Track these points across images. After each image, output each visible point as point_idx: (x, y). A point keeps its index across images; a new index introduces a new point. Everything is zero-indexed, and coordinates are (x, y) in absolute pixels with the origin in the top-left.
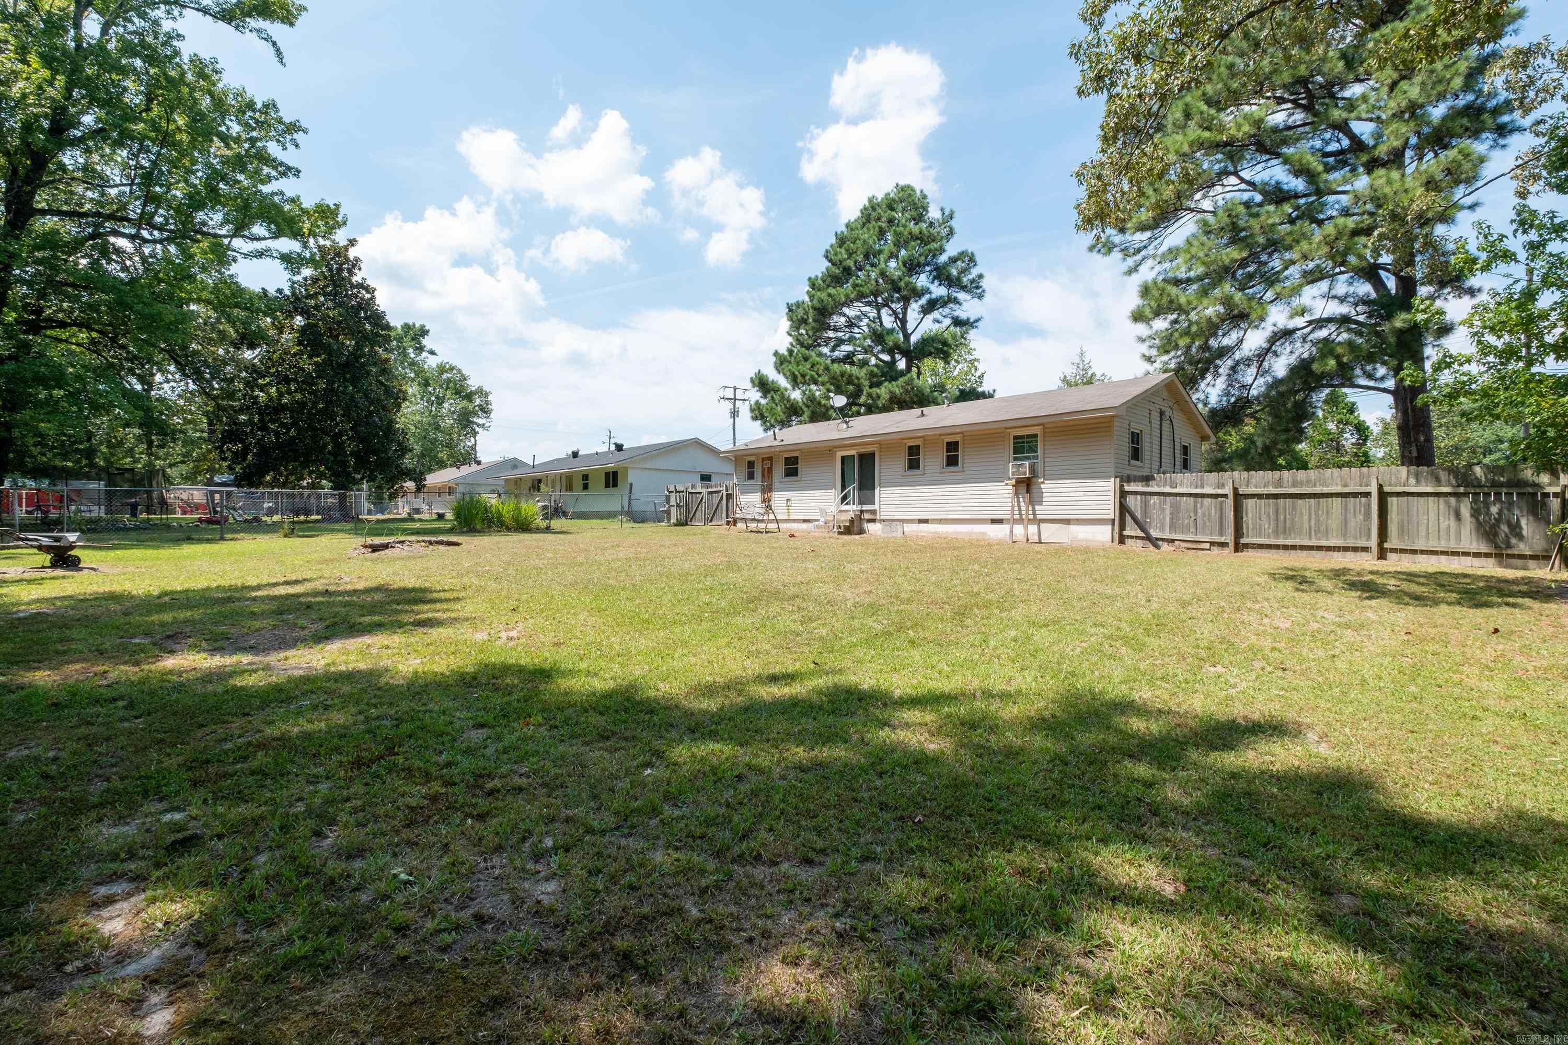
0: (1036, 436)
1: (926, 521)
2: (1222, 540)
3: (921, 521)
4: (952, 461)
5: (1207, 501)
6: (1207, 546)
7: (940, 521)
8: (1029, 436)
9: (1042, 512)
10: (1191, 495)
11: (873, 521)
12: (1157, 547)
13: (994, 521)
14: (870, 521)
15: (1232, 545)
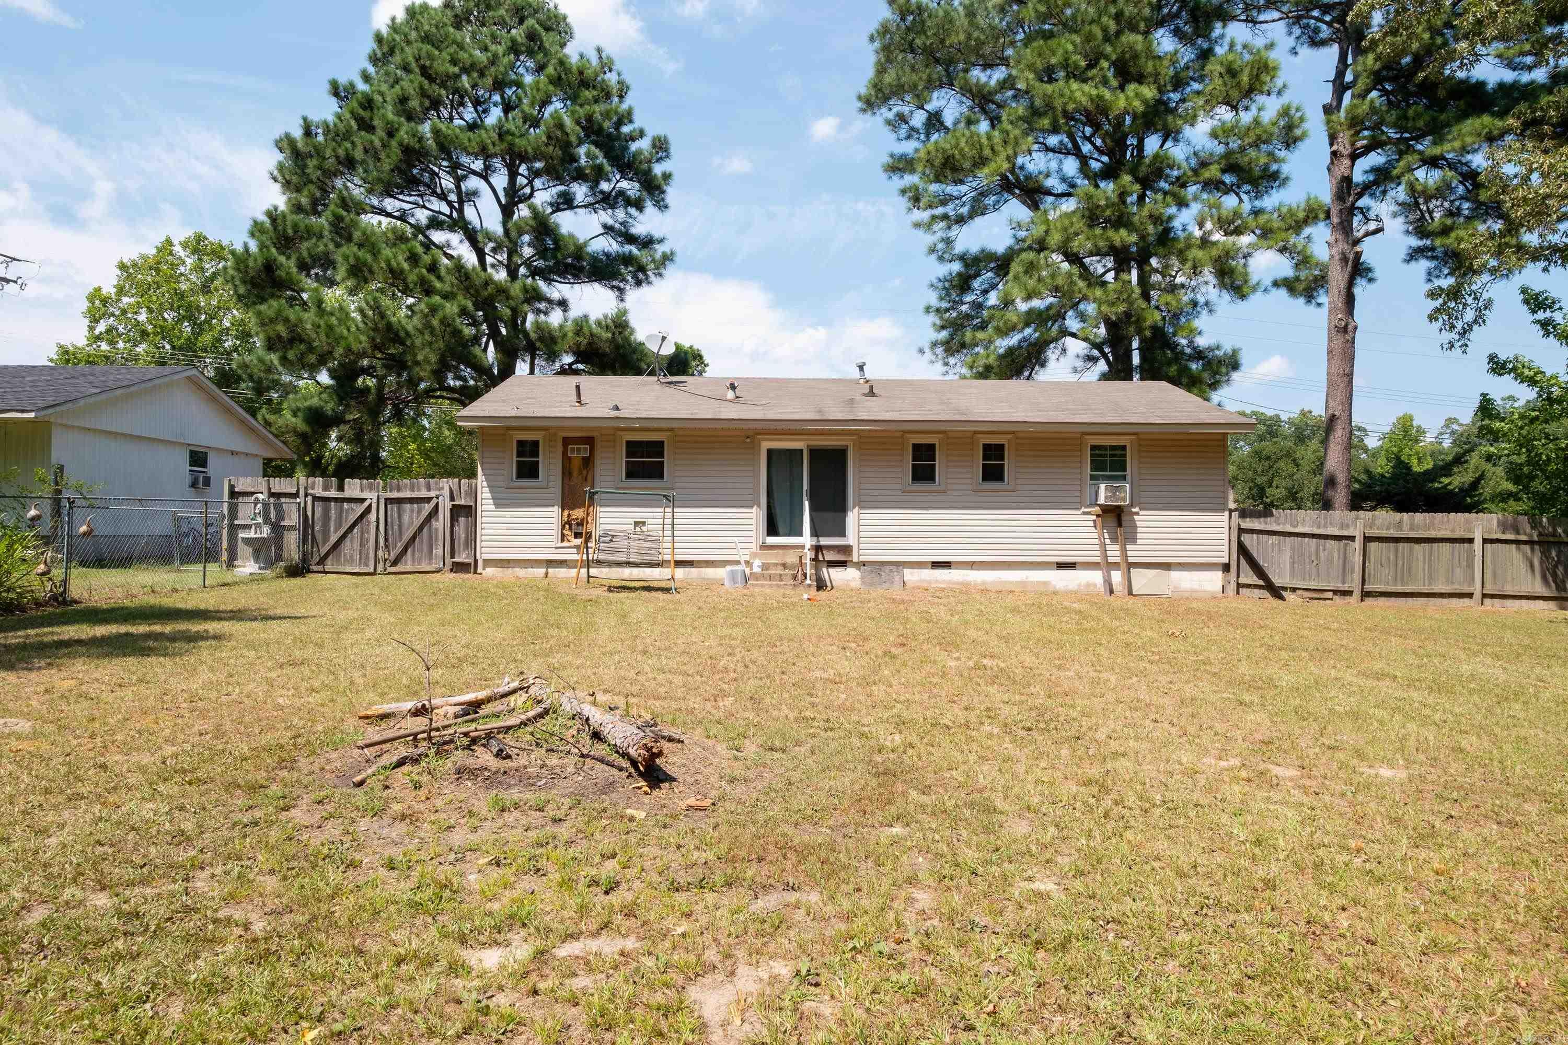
0: (1124, 448)
1: (947, 565)
2: (1346, 587)
3: (936, 565)
4: (993, 474)
5: (1330, 543)
6: (1330, 595)
7: (972, 565)
8: (1113, 448)
9: (1135, 553)
10: (1313, 536)
11: (842, 564)
12: (1281, 598)
13: (1061, 566)
14: (832, 564)
15: (1357, 594)
